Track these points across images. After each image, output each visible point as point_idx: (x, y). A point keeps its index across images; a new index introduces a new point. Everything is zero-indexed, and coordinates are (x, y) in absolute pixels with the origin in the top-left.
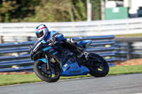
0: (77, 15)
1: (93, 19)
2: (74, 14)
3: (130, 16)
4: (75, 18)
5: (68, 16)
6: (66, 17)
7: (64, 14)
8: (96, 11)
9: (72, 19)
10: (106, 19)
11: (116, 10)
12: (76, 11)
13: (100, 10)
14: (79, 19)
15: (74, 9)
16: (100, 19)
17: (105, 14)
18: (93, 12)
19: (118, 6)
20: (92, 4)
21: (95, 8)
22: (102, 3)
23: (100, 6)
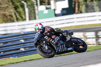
0: (18, 17)
1: (30, 19)
2: (16, 16)
3: (56, 15)
4: (17, 19)
5: (12, 19)
6: (10, 19)
7: (9, 17)
8: (32, 13)
9: (15, 20)
10: (39, 19)
11: (46, 12)
12: (17, 15)
13: (35, 12)
14: (20, 20)
15: (16, 13)
16: (35, 19)
17: (38, 15)
18: (30, 14)
19: (47, 9)
20: (29, 9)
21: (31, 12)
22: (36, 7)
23: (34, 10)
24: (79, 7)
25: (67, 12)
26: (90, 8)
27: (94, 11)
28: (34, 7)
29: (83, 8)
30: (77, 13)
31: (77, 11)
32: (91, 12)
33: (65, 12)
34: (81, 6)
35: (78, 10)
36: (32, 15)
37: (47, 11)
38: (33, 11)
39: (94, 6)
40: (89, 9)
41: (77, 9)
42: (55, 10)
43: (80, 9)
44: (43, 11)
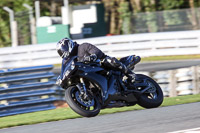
1: (19, 44)
3: (72, 37)
8: (23, 31)
10: (37, 43)
11: (52, 29)
13: (29, 30)
16: (30, 43)
18: (19, 33)
19: (54, 23)
20: (18, 23)
21: (22, 28)
22: (32, 20)
23: (29, 24)
24: (117, 23)
25: (93, 31)
26: (139, 24)
27: (147, 32)
28: (28, 20)
29: (125, 24)
30: (113, 35)
31: (112, 31)
32: (141, 32)
33: (90, 30)
34: (121, 21)
35: (116, 28)
36: (24, 35)
37: (54, 27)
38: (26, 28)
39: (146, 21)
40: (137, 27)
41: (113, 25)
42: (69, 26)
43: (119, 26)
44: (45, 29)
